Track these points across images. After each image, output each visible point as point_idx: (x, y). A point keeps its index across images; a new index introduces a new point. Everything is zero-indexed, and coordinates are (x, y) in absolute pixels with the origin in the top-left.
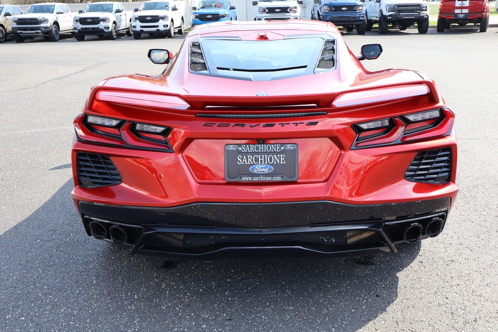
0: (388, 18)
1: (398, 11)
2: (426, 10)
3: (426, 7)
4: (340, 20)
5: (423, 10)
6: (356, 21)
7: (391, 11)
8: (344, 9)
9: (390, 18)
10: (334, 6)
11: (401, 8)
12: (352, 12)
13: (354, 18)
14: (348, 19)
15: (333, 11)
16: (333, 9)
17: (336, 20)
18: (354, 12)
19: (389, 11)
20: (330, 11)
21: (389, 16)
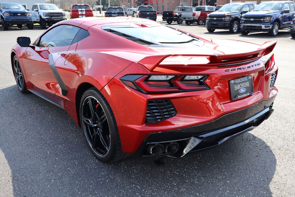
0: (46, 20)
1: (50, 16)
2: (65, 16)
3: (65, 14)
4: (17, 21)
5: (63, 16)
6: (27, 22)
7: (47, 16)
8: (19, 14)
9: (47, 20)
10: (12, 13)
11: (52, 14)
12: (24, 16)
13: (26, 20)
14: (22, 21)
15: (12, 16)
16: (12, 14)
17: (15, 21)
18: (26, 16)
19: (45, 16)
20: (10, 16)
21: (46, 19)
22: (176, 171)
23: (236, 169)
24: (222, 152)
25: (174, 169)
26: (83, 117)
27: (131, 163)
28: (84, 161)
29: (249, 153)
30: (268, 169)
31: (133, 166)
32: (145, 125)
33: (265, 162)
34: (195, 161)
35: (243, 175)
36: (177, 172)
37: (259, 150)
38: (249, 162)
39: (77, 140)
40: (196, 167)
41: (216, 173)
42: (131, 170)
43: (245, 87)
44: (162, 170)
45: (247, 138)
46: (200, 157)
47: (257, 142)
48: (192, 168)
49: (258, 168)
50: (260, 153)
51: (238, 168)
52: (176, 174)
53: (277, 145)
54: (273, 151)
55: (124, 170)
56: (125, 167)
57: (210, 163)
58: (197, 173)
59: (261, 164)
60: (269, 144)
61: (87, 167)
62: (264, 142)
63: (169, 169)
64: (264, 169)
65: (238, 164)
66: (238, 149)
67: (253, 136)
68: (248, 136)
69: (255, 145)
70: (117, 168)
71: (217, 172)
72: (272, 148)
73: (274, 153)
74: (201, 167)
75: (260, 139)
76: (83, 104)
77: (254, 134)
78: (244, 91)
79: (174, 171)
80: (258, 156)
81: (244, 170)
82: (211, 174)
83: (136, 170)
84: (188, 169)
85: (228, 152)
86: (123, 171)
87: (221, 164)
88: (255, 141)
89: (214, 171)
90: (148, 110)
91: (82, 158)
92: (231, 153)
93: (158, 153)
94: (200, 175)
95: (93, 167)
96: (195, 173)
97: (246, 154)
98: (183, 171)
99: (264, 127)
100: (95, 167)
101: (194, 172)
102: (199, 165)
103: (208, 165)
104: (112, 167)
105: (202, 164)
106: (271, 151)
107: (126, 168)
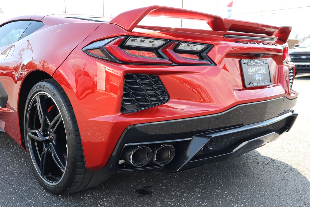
22: (170, 202)
23: (257, 195)
24: (233, 177)
25: (166, 199)
26: (28, 129)
27: (100, 194)
28: (26, 195)
29: (270, 176)
30: (302, 193)
31: (103, 198)
32: (120, 113)
33: (296, 186)
34: (196, 189)
35: (269, 202)
36: (172, 202)
37: (283, 173)
38: (274, 186)
39: (19, 171)
40: (200, 196)
41: (230, 201)
42: (101, 202)
43: (260, 74)
44: (148, 201)
45: (264, 161)
46: (203, 183)
47: (278, 165)
48: (193, 196)
49: (288, 192)
50: (286, 176)
51: (260, 194)
52: (170, 205)
53: (305, 167)
54: (302, 173)
55: (90, 203)
56: (90, 200)
57: (219, 189)
58: (202, 202)
59: (291, 188)
60: (294, 166)
61: (30, 203)
62: (287, 165)
63: (159, 199)
64: (297, 194)
65: (259, 190)
66: (254, 173)
67: (271, 159)
68: (264, 159)
69: (277, 168)
70: (77, 202)
71: (232, 200)
72: (300, 170)
73: (305, 176)
74: (206, 194)
75: (281, 162)
76: (29, 109)
77: (271, 157)
78: (260, 78)
79: (167, 201)
80: (283, 179)
81: (268, 195)
82: (222, 202)
83: (109, 202)
84: (187, 197)
85: (241, 176)
86: (88, 204)
87: (235, 190)
88: (274, 164)
89: (225, 198)
90: (125, 95)
91: (23, 191)
92: (246, 177)
93: (141, 163)
94: (207, 204)
95: (39, 202)
96: (199, 202)
97: (267, 178)
98: (179, 201)
99: (282, 150)
100: (42, 202)
101: (196, 202)
102: (203, 192)
103: (215, 192)
104: (70, 200)
105: (207, 191)
106: (299, 173)
107: (93, 201)
